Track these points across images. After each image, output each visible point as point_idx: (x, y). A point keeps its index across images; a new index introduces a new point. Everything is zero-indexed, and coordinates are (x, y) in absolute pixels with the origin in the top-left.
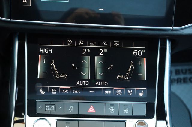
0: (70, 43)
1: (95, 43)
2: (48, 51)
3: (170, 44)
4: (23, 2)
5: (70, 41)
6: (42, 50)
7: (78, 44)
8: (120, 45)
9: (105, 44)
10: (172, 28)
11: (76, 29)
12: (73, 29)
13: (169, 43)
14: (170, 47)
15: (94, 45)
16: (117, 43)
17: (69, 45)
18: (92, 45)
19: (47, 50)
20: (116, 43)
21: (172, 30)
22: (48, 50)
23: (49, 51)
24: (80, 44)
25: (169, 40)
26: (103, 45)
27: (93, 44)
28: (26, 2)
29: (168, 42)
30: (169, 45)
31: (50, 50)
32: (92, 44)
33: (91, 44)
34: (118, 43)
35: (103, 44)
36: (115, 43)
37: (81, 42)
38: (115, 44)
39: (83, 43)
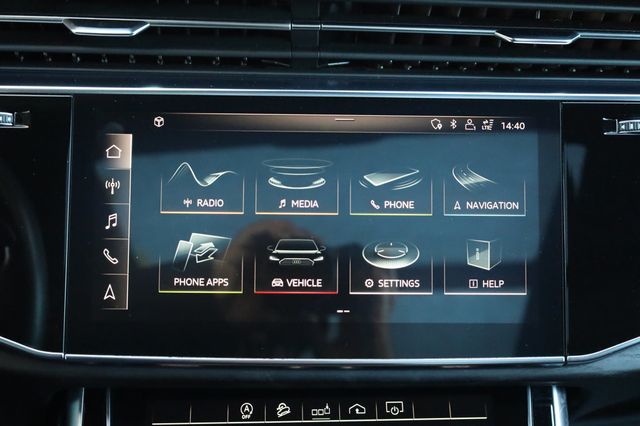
0: (247, 413)
1: (327, 411)
3: (563, 401)
4: (105, 298)
7: (273, 415)
8: (407, 414)
9: (357, 410)
10: (563, 358)
11: (268, 374)
12: (258, 374)
13: (561, 397)
14: (564, 409)
15: (325, 416)
17: (245, 420)
18: (318, 417)
20: (393, 405)
21: (566, 364)
24: (281, 415)
25: (560, 389)
26: (354, 416)
27: (321, 412)
28: (114, 298)
29: (556, 394)
30: (561, 405)
32: (318, 414)
33: (315, 412)
34: (399, 406)
35: (353, 410)
36: (390, 406)
37: (283, 409)
38: (389, 409)
39: (288, 412)
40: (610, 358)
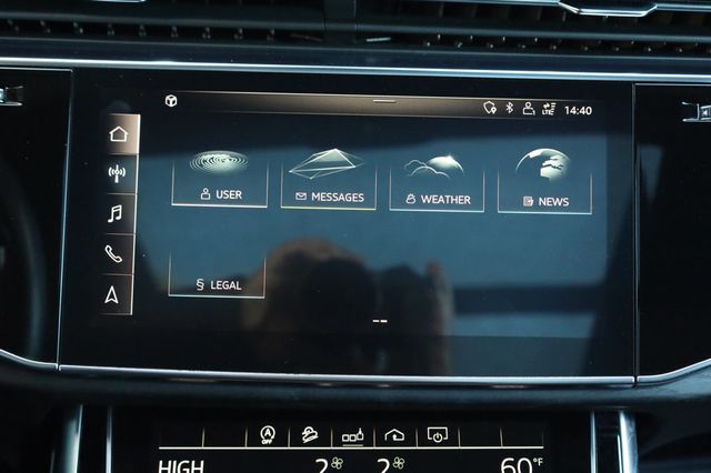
0: (268, 437)
1: (360, 437)
2: (188, 470)
3: (632, 430)
4: (107, 301)
5: (268, 432)
6: (165, 465)
7: (298, 441)
8: (452, 442)
9: (395, 436)
10: (632, 379)
11: (292, 392)
12: (279, 392)
13: (629, 425)
14: (633, 439)
15: (357, 442)
16: (440, 431)
17: (265, 446)
18: (349, 443)
19: (184, 466)
20: (436, 431)
21: (636, 385)
22: (189, 466)
23: (193, 469)
24: (307, 441)
25: (628, 416)
26: (391, 442)
27: (353, 438)
28: (116, 301)
29: (623, 421)
30: (630, 434)
31: (198, 465)
32: (349, 439)
33: (346, 438)
34: (443, 432)
35: (390, 436)
36: (432, 432)
37: (309, 434)
38: (431, 436)
39: (315, 437)
40: (686, 380)
